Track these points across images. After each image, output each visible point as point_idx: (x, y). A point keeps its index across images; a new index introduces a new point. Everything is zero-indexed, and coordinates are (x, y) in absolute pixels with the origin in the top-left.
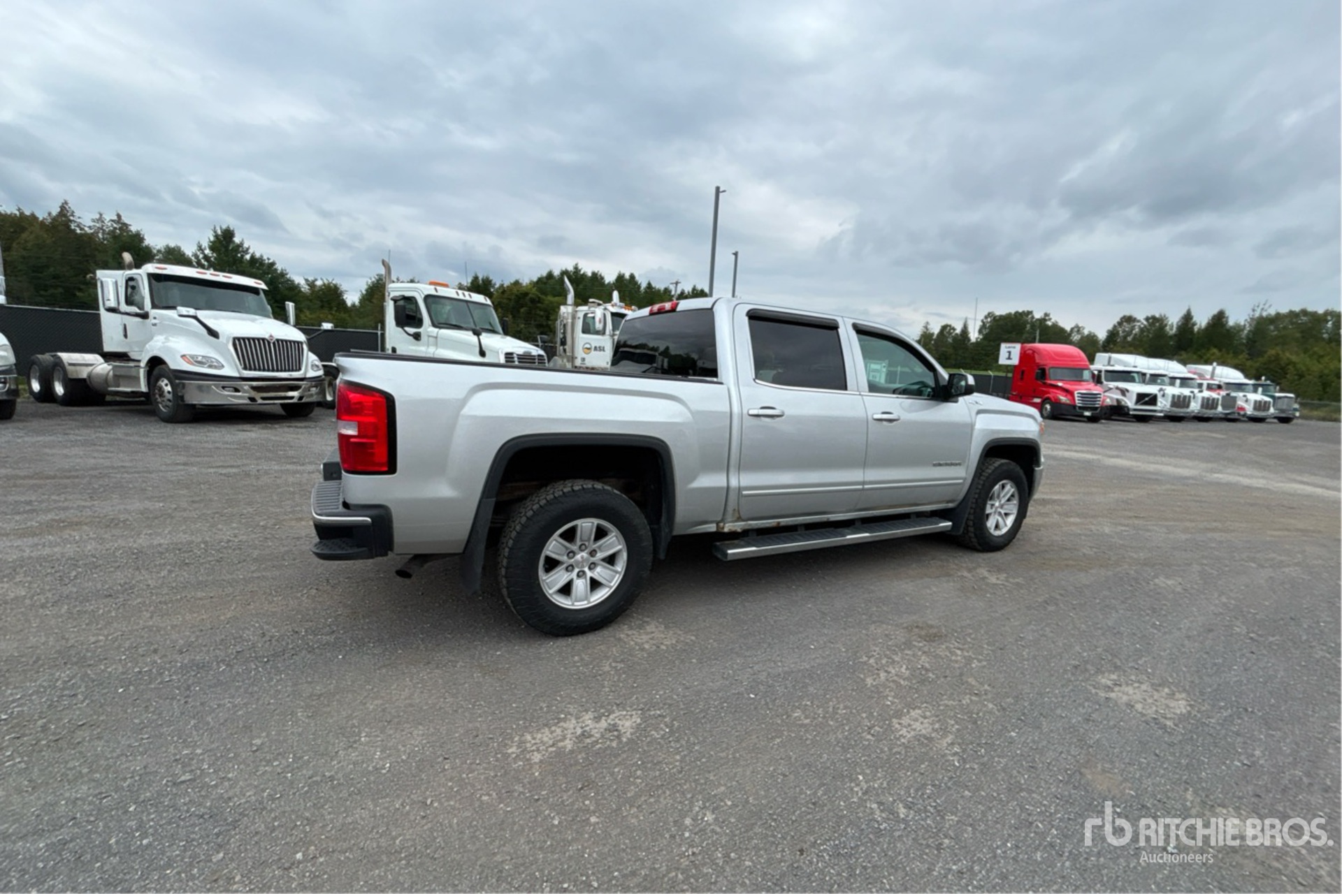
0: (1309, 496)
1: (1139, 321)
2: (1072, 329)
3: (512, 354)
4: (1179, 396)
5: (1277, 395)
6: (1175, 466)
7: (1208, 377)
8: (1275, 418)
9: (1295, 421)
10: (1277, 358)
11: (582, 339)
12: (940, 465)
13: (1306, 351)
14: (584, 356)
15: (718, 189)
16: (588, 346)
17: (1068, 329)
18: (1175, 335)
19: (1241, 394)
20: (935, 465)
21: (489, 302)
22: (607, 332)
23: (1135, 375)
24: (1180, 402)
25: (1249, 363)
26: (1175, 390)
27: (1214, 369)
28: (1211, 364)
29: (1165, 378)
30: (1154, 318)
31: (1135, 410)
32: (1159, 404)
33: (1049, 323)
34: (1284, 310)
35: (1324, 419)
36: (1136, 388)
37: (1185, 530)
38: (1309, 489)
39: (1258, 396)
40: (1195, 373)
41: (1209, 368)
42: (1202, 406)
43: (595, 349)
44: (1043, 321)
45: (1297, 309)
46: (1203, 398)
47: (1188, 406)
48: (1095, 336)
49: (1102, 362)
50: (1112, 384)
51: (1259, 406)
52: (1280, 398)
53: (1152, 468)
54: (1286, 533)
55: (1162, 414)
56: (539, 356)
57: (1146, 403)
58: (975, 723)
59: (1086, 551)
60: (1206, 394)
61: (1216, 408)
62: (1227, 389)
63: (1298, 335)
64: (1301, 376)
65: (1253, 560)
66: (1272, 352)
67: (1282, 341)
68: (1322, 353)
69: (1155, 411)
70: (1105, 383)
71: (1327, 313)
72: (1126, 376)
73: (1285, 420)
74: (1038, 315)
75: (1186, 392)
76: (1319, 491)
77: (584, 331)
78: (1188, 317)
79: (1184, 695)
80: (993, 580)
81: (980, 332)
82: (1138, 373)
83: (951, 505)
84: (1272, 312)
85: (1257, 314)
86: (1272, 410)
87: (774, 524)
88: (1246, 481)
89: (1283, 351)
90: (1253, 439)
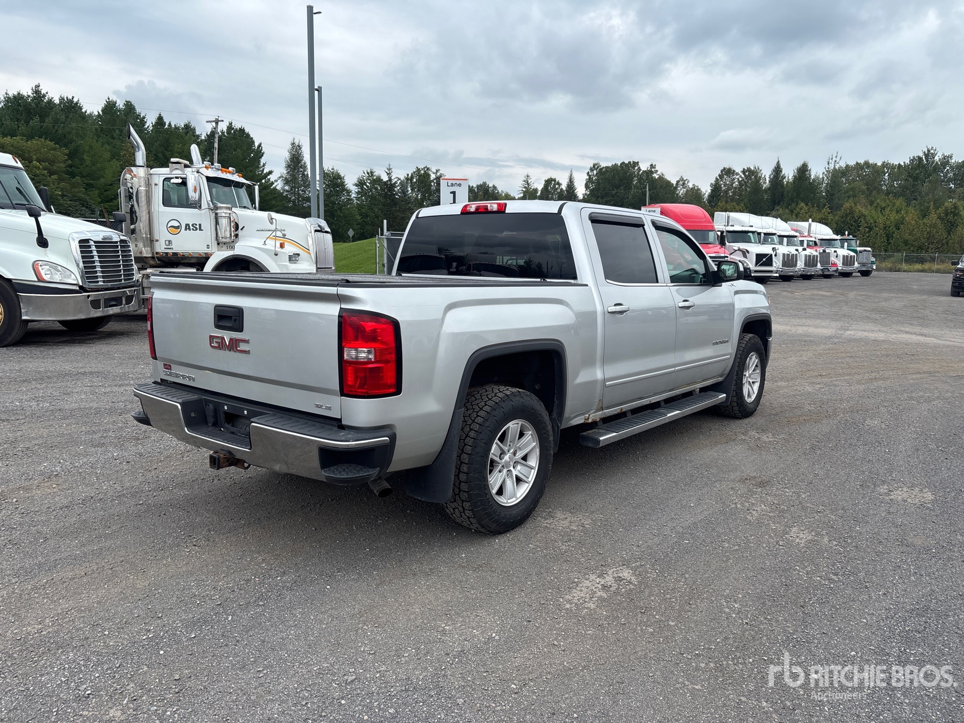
0: (918, 344)
1: (737, 174)
2: (678, 182)
3: (87, 241)
4: (788, 255)
5: (859, 249)
6: (816, 327)
7: (806, 234)
8: (859, 271)
9: (874, 273)
10: (852, 212)
11: (164, 215)
12: (717, 343)
13: (872, 203)
14: (170, 237)
15: (310, 9)
16: (176, 224)
17: (674, 182)
18: (769, 189)
19: (833, 250)
20: (714, 344)
21: (20, 165)
22: (204, 205)
23: (751, 234)
24: (789, 261)
25: (830, 217)
26: (784, 249)
27: (810, 225)
28: (807, 221)
29: (774, 237)
30: (749, 170)
31: (756, 271)
32: (774, 264)
33: (656, 176)
34: (852, 163)
35: (891, 270)
36: (755, 249)
37: (859, 382)
38: (914, 338)
39: (843, 252)
40: (796, 231)
41: (805, 224)
42: (805, 265)
43: (187, 227)
44: (649, 173)
45: (862, 161)
46: (806, 256)
47: (796, 266)
48: (699, 189)
49: (722, 221)
50: (736, 246)
51: (847, 261)
52: (861, 252)
53: (801, 330)
54: (919, 376)
55: (777, 275)
56: (122, 241)
57: (763, 264)
58: (832, 527)
59: (807, 407)
60: (809, 252)
61: (816, 265)
62: (821, 246)
63: (864, 187)
64: (871, 229)
65: (911, 398)
66: (847, 205)
67: (852, 194)
68: (883, 205)
69: (771, 272)
70: (727, 244)
71: (884, 165)
72: (742, 236)
73: (865, 273)
74: (644, 167)
75: (792, 250)
76: (922, 339)
77: (167, 202)
78: (778, 170)
79: (927, 489)
80: (765, 438)
81: (587, 186)
82: (753, 232)
83: (720, 379)
84: (843, 164)
85: (832, 167)
86: (856, 265)
87: (619, 411)
88: (872, 336)
89: (855, 204)
90: (852, 295)
